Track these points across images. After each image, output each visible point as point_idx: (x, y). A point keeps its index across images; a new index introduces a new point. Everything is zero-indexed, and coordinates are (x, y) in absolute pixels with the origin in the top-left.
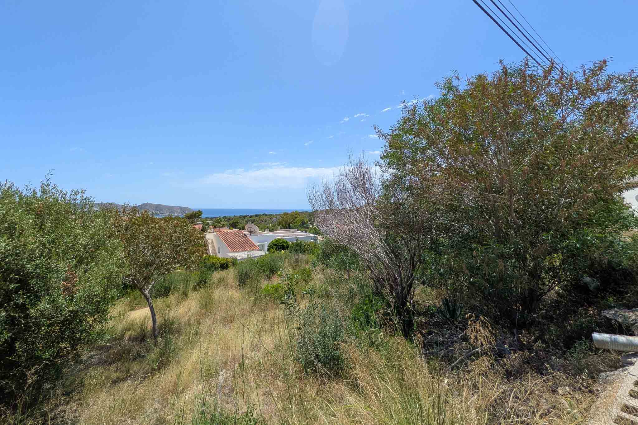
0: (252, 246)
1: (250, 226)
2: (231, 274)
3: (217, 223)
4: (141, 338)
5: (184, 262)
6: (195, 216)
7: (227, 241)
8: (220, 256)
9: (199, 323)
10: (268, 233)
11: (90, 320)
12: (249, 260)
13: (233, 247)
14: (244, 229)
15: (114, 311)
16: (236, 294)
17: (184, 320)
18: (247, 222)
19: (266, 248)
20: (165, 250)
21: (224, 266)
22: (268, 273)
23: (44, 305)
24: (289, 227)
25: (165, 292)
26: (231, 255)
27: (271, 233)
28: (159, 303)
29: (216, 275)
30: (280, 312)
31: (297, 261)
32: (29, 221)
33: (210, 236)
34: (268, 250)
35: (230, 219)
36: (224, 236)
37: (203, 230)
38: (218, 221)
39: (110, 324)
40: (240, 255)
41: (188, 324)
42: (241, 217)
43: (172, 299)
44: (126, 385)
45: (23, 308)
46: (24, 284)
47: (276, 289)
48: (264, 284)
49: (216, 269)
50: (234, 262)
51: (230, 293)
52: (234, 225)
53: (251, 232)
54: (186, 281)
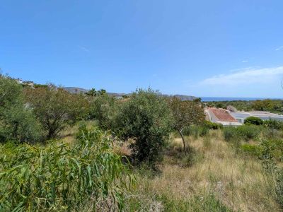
0: (232, 119)
1: (229, 107)
2: (219, 132)
3: (210, 105)
4: (180, 150)
5: (195, 122)
6: (198, 100)
7: (216, 114)
8: (212, 122)
9: (204, 153)
10: (243, 112)
11: (164, 137)
12: (231, 127)
13: (220, 118)
14: (226, 108)
15: (171, 136)
16: (224, 144)
17: (197, 149)
18: (228, 105)
19: (243, 121)
20: (187, 115)
21: (215, 127)
22: (246, 137)
23: (152, 128)
24: (262, 110)
25: (187, 133)
26: (219, 122)
27: (246, 113)
28: (185, 137)
29: (211, 131)
30: (258, 165)
31: (272, 134)
32: (146, 101)
33: (207, 111)
34: (245, 123)
35: (216, 103)
36: (214, 112)
37: (202, 107)
38: (210, 103)
39: (170, 141)
40: (225, 123)
41: (198, 151)
42: (223, 102)
43: (190, 137)
44: (177, 166)
45: (147, 128)
46: (147, 121)
47: (253, 149)
48: (243, 143)
49: (210, 128)
50: (221, 127)
51: (220, 142)
52: (219, 106)
53: (231, 111)
54: (196, 131)
